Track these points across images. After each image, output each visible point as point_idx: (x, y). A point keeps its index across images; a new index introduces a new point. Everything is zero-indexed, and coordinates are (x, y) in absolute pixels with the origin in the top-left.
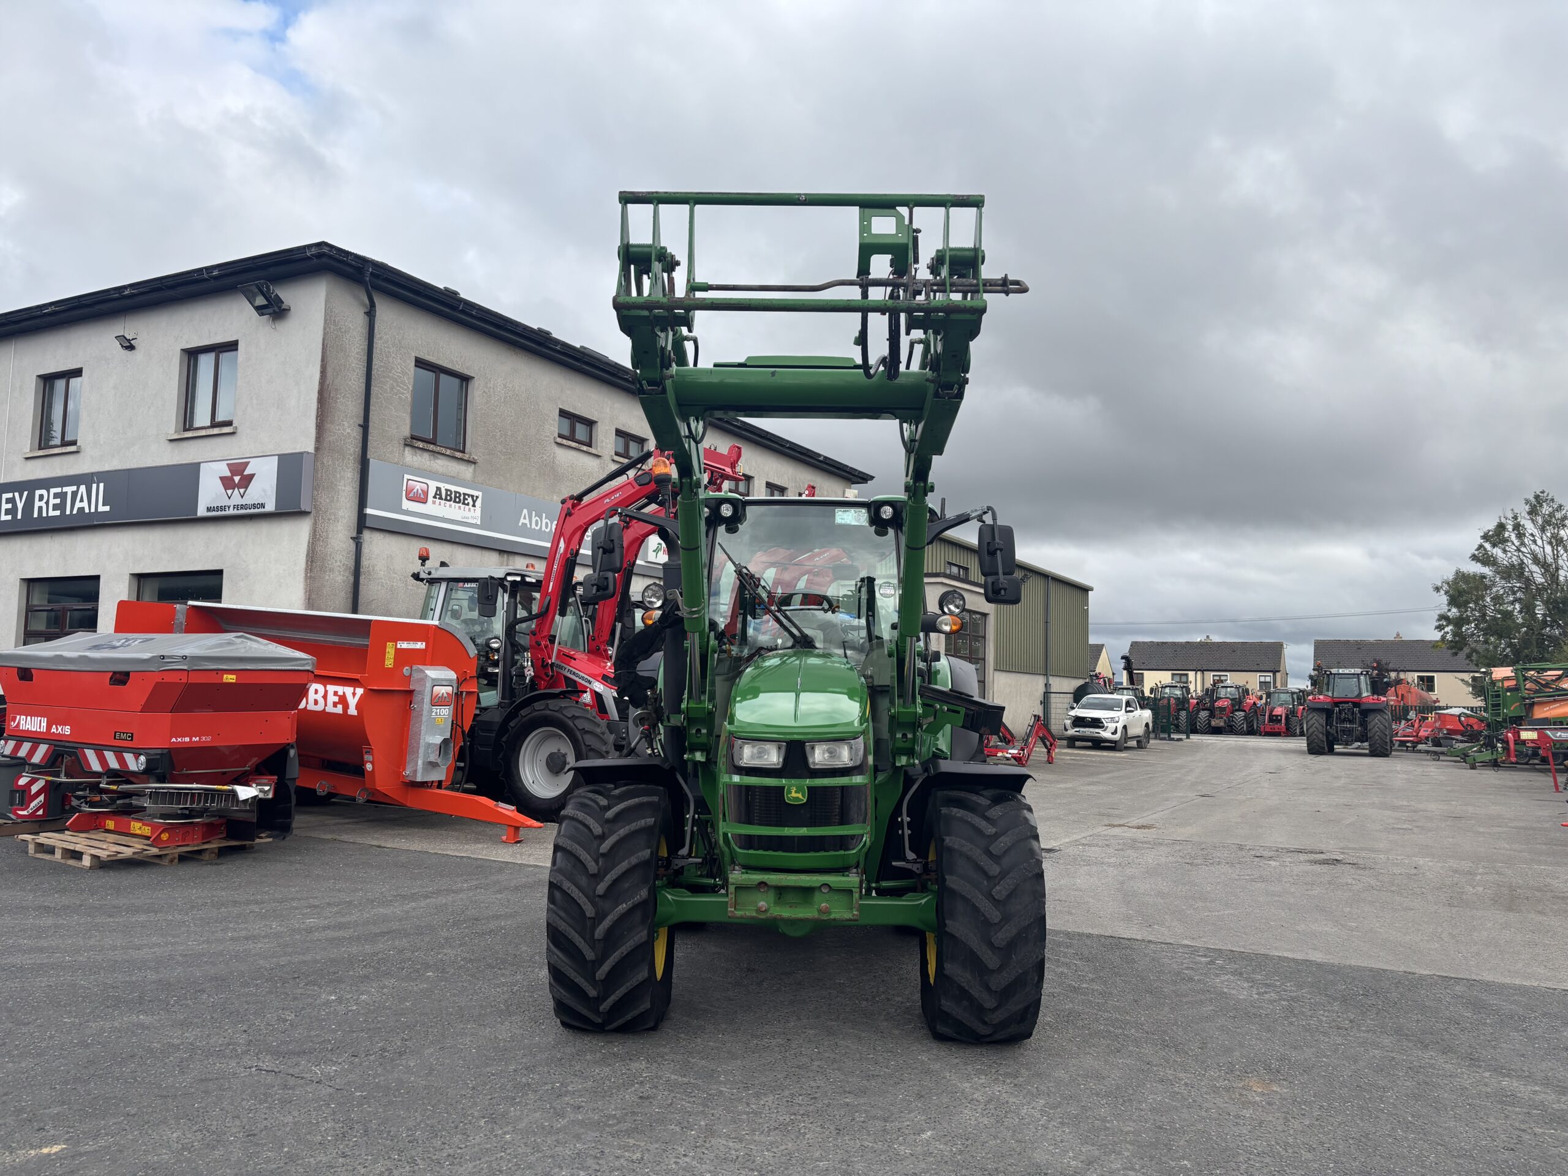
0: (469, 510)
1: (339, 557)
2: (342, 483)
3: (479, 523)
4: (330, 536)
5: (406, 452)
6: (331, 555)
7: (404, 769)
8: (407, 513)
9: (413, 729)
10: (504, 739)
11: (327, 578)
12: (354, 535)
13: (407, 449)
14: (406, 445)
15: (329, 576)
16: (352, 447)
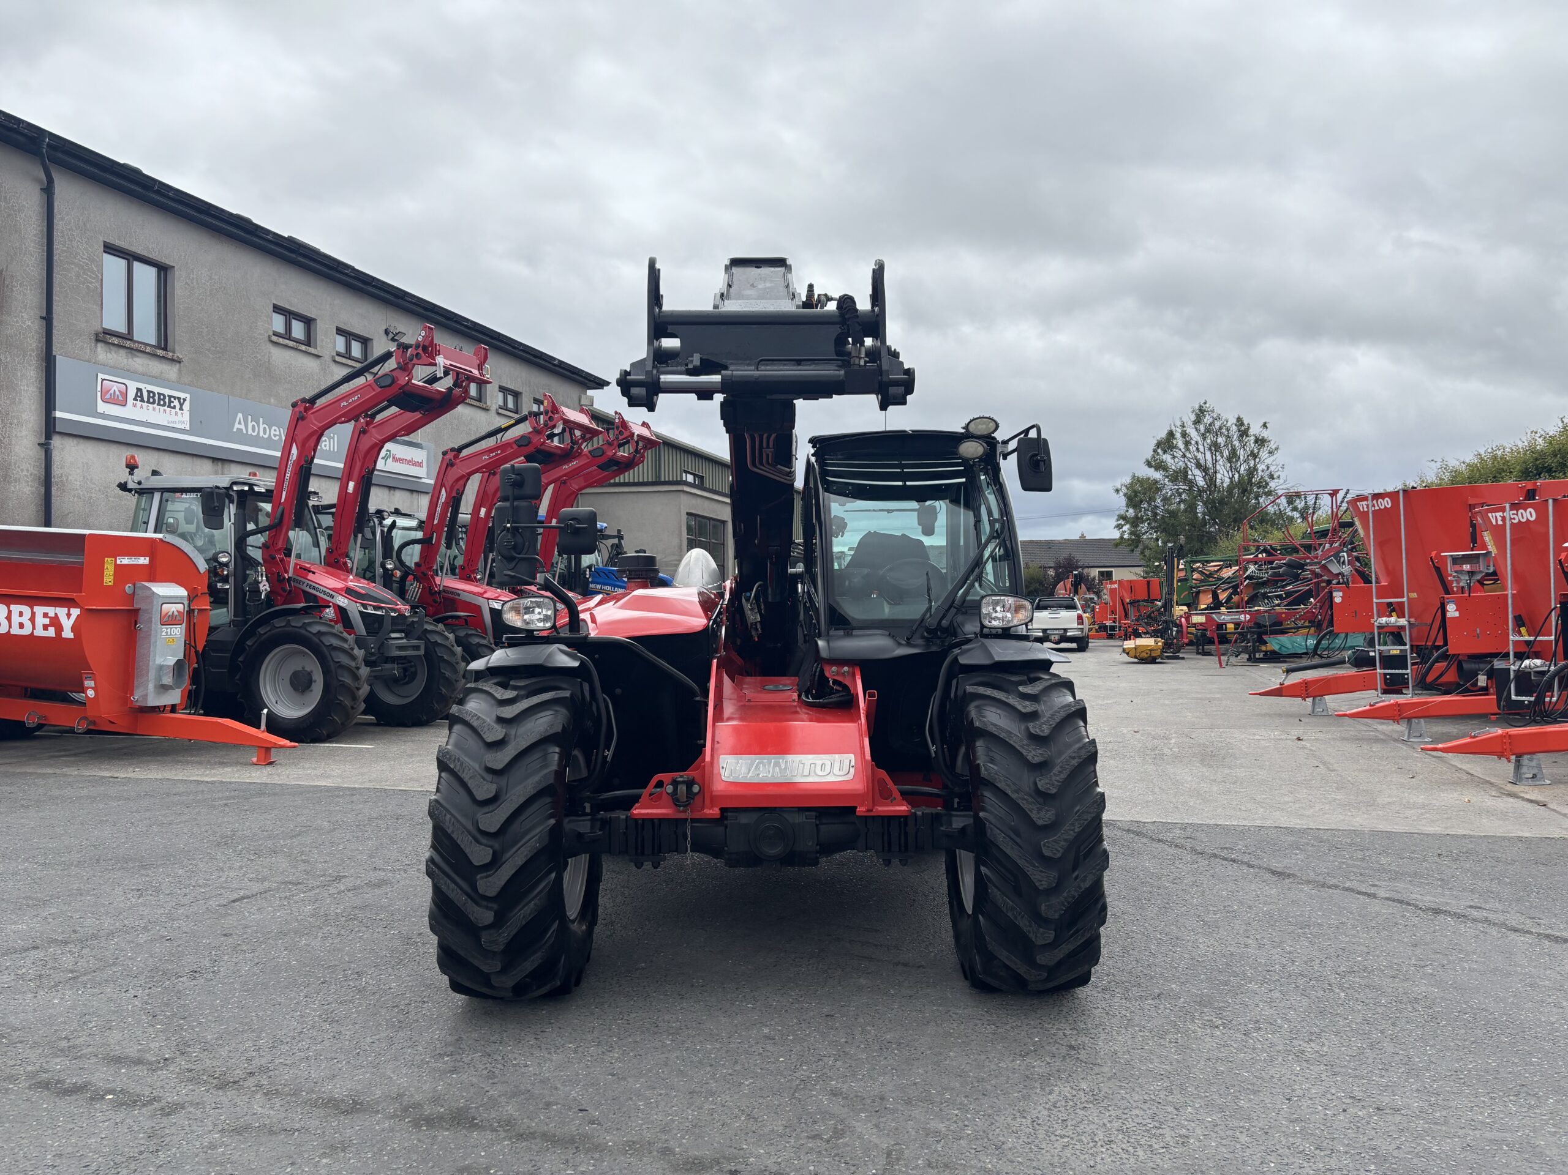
0: (176, 414)
1: (25, 466)
2: (24, 382)
3: (188, 428)
4: (13, 442)
5: (99, 349)
6: (15, 464)
7: (132, 694)
9: (140, 651)
10: (240, 659)
11: (13, 488)
12: (43, 441)
13: (100, 345)
14: (98, 340)
15: (15, 486)
16: (33, 342)
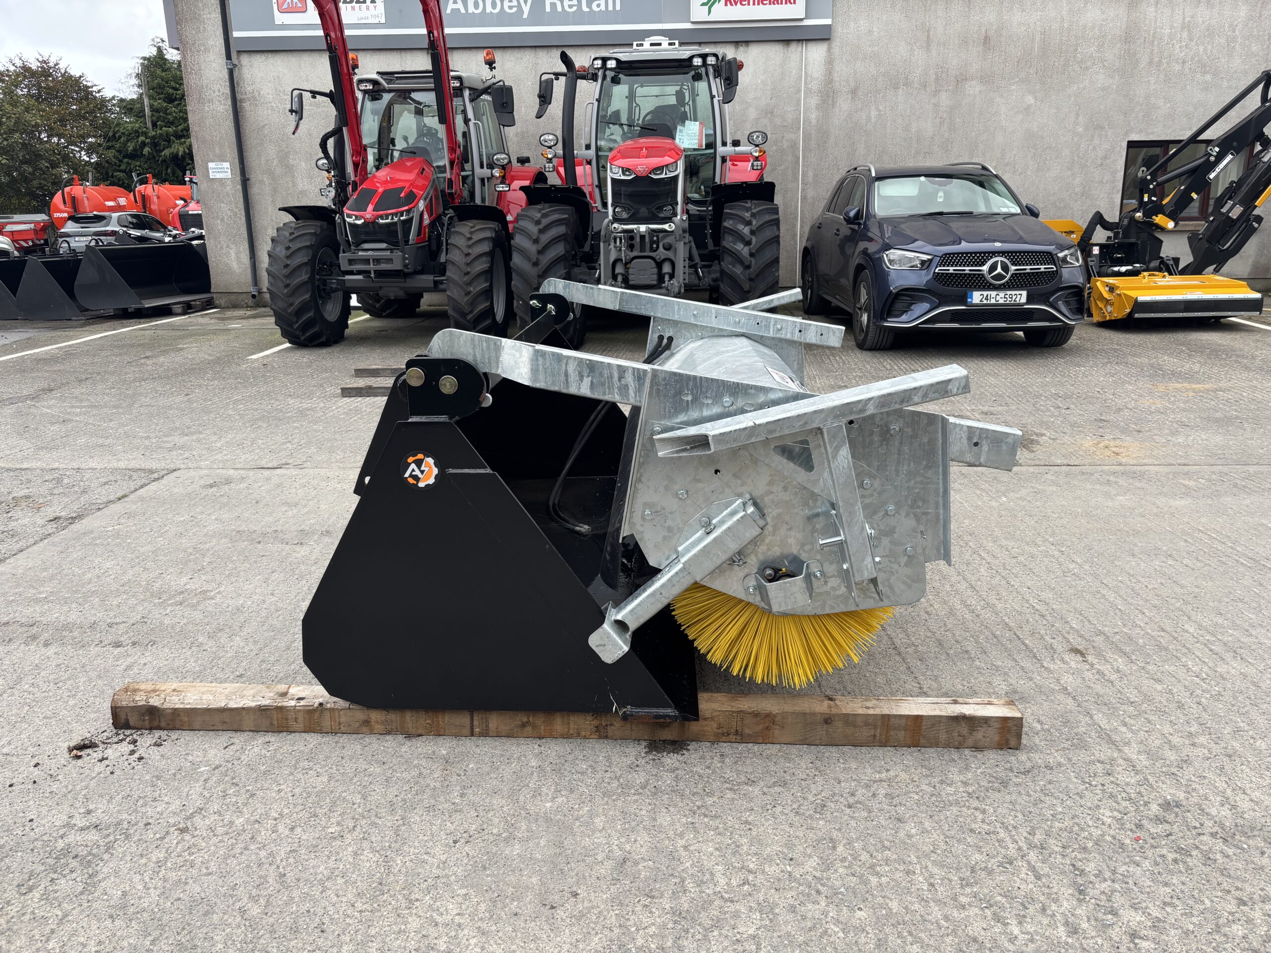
0: (368, 8)
1: (216, 87)
2: (206, 11)
3: (383, 21)
4: (203, 67)
6: (207, 87)
8: (283, 27)
11: (207, 109)
15: (209, 107)
